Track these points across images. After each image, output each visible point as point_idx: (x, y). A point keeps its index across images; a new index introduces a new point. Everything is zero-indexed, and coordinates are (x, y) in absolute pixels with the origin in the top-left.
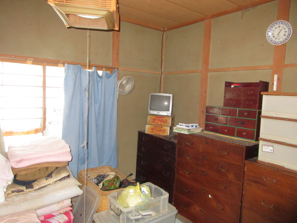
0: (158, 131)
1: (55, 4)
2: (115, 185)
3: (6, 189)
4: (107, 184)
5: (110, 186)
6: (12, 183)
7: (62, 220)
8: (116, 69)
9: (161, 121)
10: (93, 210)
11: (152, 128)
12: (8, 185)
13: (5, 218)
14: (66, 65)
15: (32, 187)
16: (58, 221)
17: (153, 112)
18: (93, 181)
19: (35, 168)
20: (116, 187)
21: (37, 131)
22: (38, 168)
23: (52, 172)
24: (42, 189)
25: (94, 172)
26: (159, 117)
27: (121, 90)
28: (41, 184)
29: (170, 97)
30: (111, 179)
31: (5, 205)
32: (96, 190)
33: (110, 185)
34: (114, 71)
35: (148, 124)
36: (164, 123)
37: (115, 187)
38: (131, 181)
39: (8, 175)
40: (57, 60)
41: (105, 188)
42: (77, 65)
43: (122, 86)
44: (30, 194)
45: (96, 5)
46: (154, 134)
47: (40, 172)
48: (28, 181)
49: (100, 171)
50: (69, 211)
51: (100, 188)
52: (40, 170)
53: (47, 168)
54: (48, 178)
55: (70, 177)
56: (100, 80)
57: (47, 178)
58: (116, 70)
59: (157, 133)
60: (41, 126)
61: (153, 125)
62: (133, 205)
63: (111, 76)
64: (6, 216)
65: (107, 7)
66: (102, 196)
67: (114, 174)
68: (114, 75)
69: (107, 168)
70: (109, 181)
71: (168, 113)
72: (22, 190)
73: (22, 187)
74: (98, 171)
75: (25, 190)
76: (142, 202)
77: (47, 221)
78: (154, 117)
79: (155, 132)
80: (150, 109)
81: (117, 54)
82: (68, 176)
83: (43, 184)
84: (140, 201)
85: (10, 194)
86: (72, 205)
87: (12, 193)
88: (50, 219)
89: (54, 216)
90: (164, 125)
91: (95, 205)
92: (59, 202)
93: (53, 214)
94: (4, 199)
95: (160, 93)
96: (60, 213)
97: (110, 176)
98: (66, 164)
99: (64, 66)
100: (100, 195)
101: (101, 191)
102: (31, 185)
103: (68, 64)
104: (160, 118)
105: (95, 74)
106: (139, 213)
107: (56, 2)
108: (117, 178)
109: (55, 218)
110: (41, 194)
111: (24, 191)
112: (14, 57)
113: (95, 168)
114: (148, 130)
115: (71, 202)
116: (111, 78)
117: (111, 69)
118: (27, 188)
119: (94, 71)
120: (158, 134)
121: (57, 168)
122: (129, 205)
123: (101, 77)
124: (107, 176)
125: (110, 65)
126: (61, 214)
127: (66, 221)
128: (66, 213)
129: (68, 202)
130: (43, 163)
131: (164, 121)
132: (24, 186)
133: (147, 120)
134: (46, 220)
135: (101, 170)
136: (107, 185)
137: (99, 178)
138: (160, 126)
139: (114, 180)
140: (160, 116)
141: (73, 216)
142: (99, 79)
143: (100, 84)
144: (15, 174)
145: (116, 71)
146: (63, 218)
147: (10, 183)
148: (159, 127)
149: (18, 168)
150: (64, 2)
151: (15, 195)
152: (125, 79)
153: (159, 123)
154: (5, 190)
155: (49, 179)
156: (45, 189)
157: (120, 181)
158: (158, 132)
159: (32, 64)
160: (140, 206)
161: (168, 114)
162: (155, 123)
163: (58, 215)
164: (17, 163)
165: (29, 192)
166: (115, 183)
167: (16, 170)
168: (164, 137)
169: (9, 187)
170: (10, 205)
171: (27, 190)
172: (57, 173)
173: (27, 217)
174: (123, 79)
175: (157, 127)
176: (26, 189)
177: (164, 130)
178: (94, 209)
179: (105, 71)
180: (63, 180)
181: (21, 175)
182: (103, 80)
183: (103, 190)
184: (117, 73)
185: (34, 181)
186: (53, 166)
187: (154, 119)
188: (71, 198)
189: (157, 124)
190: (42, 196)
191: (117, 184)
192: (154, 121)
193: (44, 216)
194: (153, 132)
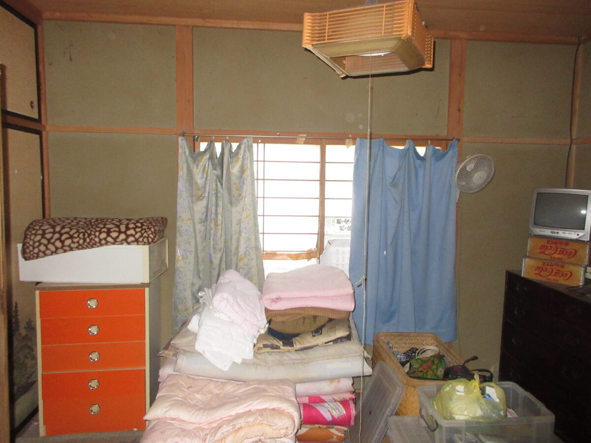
0: (553, 274)
1: (313, 45)
2: (435, 371)
3: (257, 340)
4: (418, 366)
5: (425, 371)
6: (266, 333)
7: (336, 413)
8: (455, 140)
9: (562, 252)
10: (389, 410)
11: (538, 267)
12: (260, 334)
13: (252, 383)
14: (358, 140)
15: (291, 345)
16: (329, 411)
17: (541, 231)
18: (398, 356)
19: (296, 314)
20: (438, 377)
21: (309, 255)
22: (301, 314)
23: (324, 326)
24: (305, 351)
25: (403, 341)
26: (556, 243)
27: (463, 183)
28: (305, 342)
29: (588, 196)
30: (427, 357)
31: (254, 364)
32: (399, 374)
33: (424, 369)
34: (450, 144)
35: (529, 257)
36: (568, 258)
37: (436, 375)
38: (472, 372)
39: (259, 319)
40: (344, 133)
41: (414, 372)
42: (378, 140)
43: (464, 175)
44: (288, 354)
45: (376, 33)
46: (544, 279)
47: (304, 322)
48: (286, 333)
49: (416, 341)
50: (348, 399)
51: (406, 371)
52: (304, 318)
53: (315, 317)
54: (316, 334)
55: (352, 340)
56: (421, 163)
57: (314, 334)
58: (455, 142)
59: (550, 279)
60: (317, 247)
61: (540, 259)
62: (462, 418)
63: (443, 156)
64: (254, 381)
65: (394, 33)
66: (407, 386)
67: (435, 350)
68: (451, 153)
69: (430, 338)
70: (422, 361)
71: (581, 234)
72: (277, 346)
73: (278, 341)
74: (412, 340)
75: (282, 347)
76: (482, 417)
77: (312, 406)
78: (543, 242)
79: (544, 277)
80: (535, 224)
81: (459, 110)
82: (349, 338)
83: (308, 343)
84: (479, 413)
85: (262, 348)
86: (354, 390)
87: (264, 347)
88: (318, 404)
89: (324, 401)
90: (568, 261)
91: (393, 400)
92: (333, 379)
93: (324, 398)
94: (252, 354)
95: (566, 187)
96: (334, 399)
97: (429, 352)
98: (345, 316)
99: (354, 144)
100: (404, 384)
101: (407, 377)
102: (291, 341)
103: (360, 138)
104: (559, 245)
105: (411, 154)
106: (478, 438)
107: (314, 43)
108: (440, 357)
109: (326, 404)
110: (304, 359)
111: (280, 349)
112: (279, 135)
113: (406, 334)
114: (527, 269)
115: (352, 385)
116: (445, 159)
117: (444, 142)
118: (285, 344)
119: (409, 148)
120: (553, 282)
121: (330, 320)
122: (454, 416)
123: (422, 159)
124: (421, 350)
125: (443, 133)
126: (335, 401)
127: (342, 416)
128: (344, 403)
129: (347, 384)
130: (309, 308)
131: (569, 251)
132: (280, 340)
133: (527, 248)
134: (311, 404)
135: (417, 339)
136: (418, 369)
137: (412, 354)
138: (560, 264)
139: (433, 362)
140: (558, 241)
141: (354, 411)
142: (418, 162)
143: (421, 173)
144: (269, 319)
145: (454, 146)
146: (338, 409)
147: (263, 331)
148: (557, 265)
149: (273, 310)
150: (325, 40)
151: (267, 352)
152: (470, 160)
153: (556, 256)
154: (255, 341)
155: (318, 337)
156: (310, 351)
157: (444, 366)
158: (551, 277)
159: (305, 143)
160: (478, 423)
161: (579, 238)
162: (546, 255)
163: (330, 402)
164: (272, 302)
165: (288, 352)
166: (434, 367)
167: (270, 313)
168: (567, 288)
169: (261, 338)
170: (259, 365)
171: (285, 348)
172: (331, 328)
173: (279, 390)
174: (466, 161)
175: (551, 265)
176: (284, 346)
177: (569, 274)
178: (391, 407)
179: (431, 147)
180: (340, 342)
181: (276, 322)
182: (428, 165)
183: (410, 377)
184: (456, 149)
185: (297, 335)
186: (324, 315)
187: (543, 247)
188: (353, 378)
189: (551, 258)
190: (305, 363)
191: (439, 371)
192: (543, 250)
193: (309, 397)
194: (541, 275)
